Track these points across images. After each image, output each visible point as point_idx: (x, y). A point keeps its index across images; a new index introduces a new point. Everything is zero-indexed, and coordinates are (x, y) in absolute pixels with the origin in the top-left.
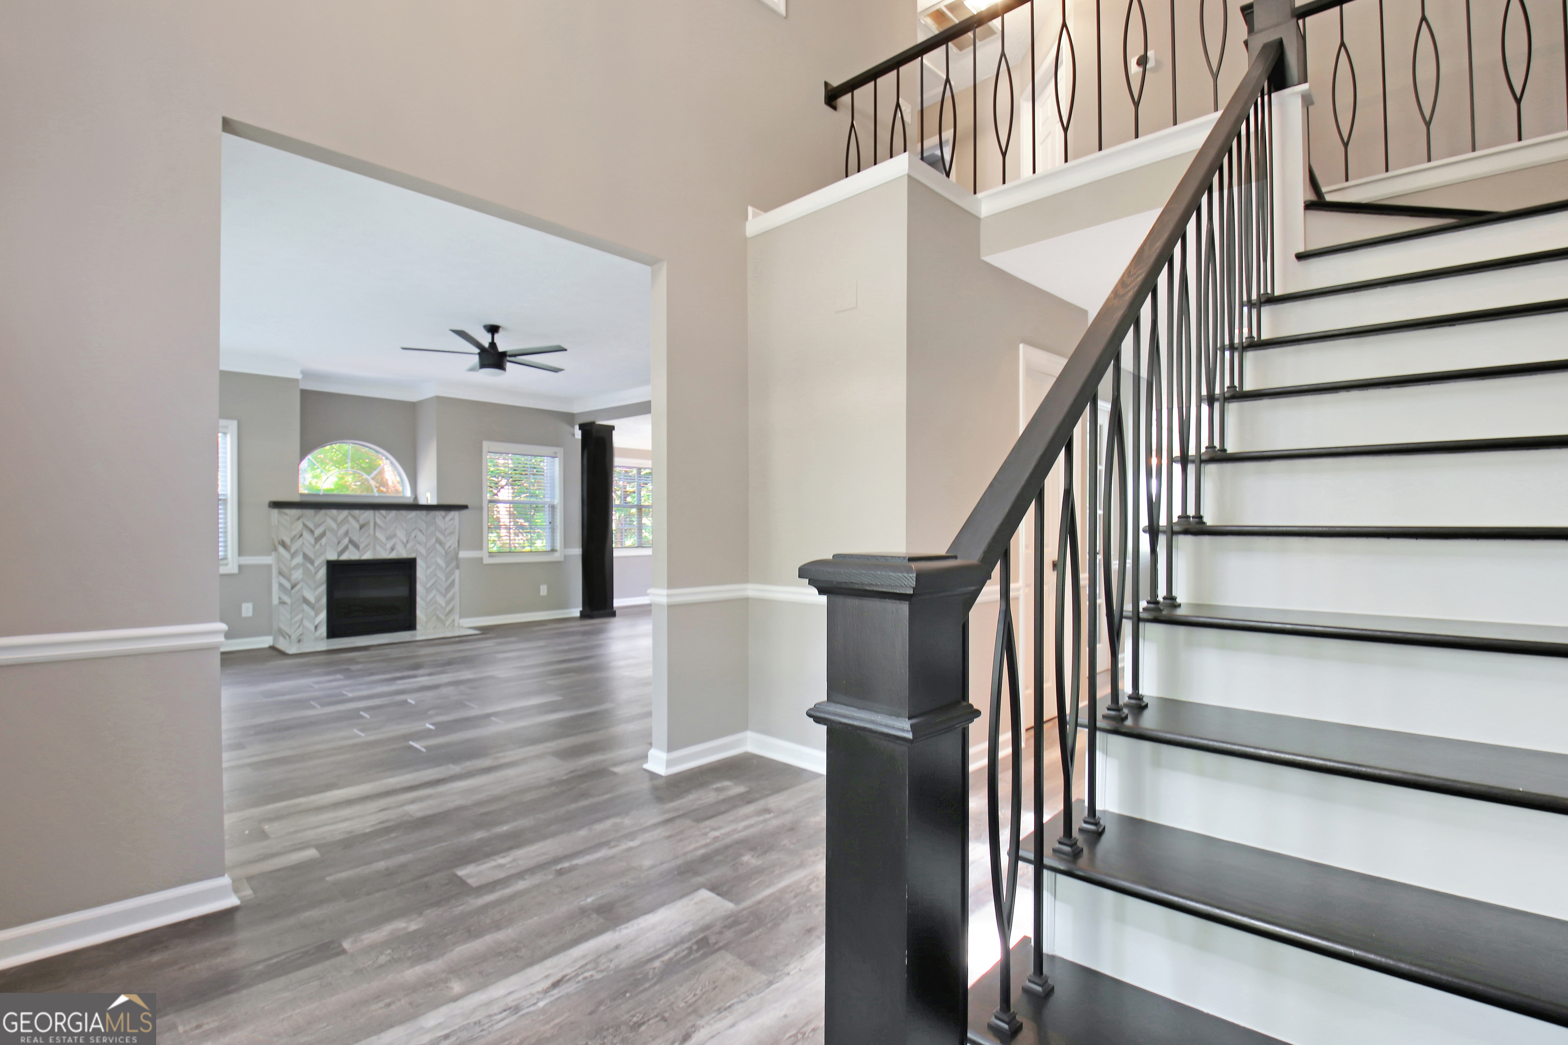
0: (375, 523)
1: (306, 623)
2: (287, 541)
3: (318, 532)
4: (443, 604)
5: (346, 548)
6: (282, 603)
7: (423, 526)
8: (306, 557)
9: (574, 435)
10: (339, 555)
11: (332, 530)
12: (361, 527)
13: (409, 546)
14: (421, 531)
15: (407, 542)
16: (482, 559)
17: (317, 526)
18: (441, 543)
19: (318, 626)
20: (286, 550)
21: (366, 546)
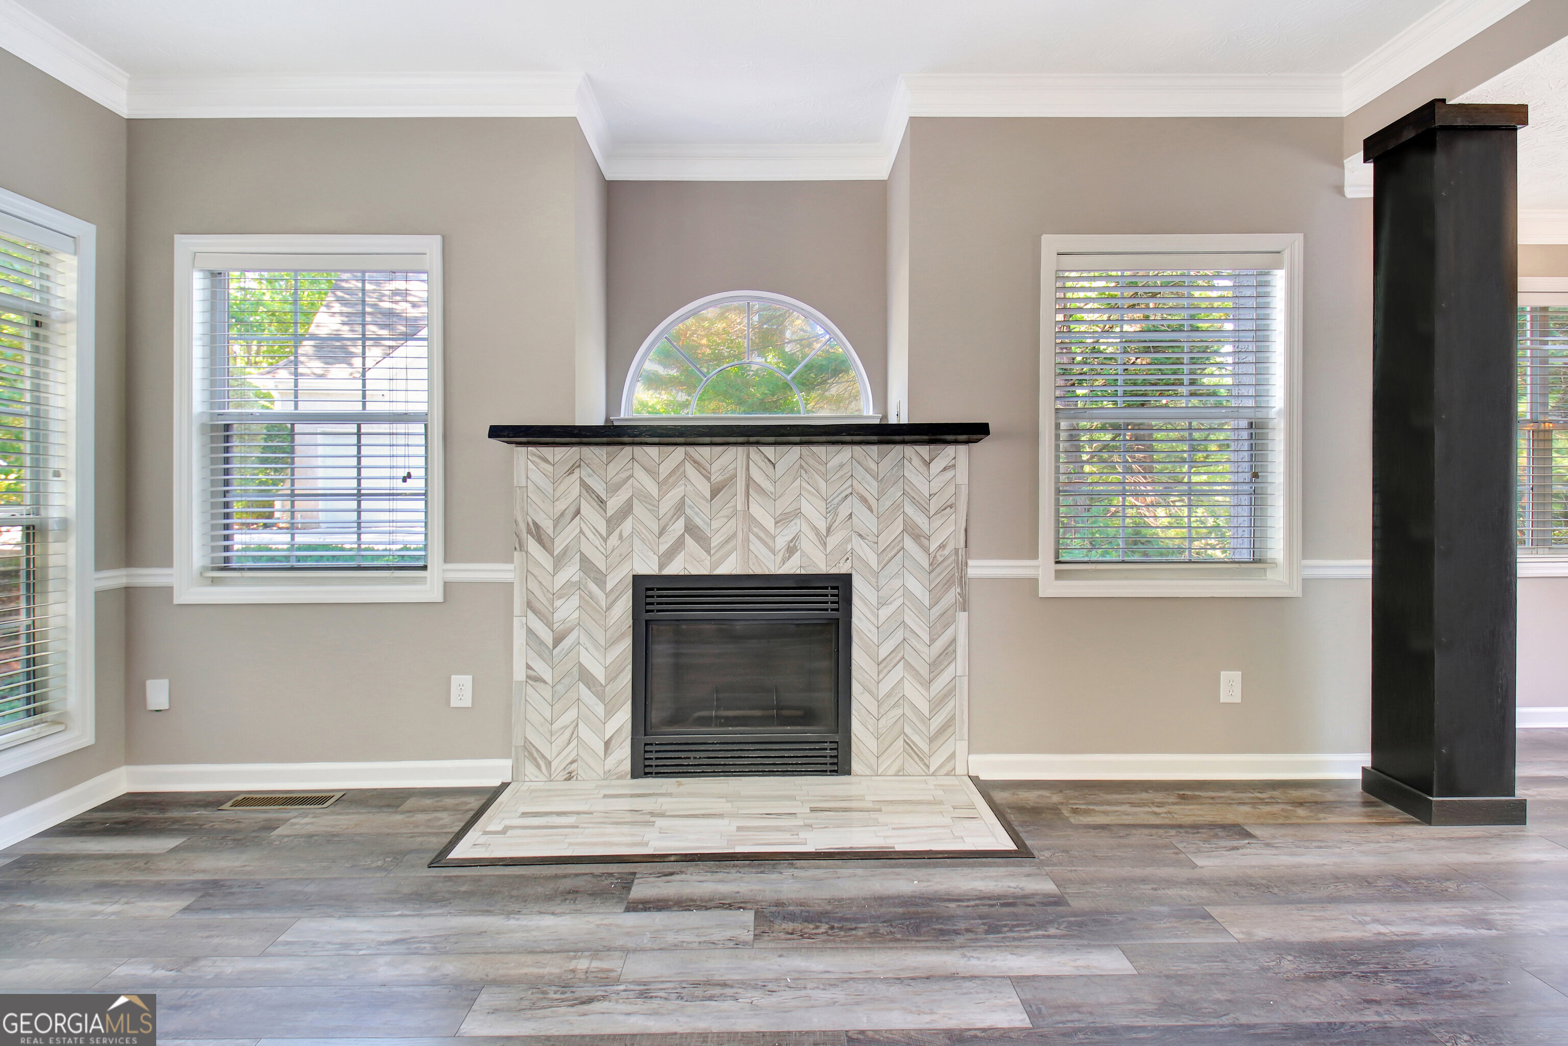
0: (749, 478)
1: (584, 731)
2: (547, 525)
3: (614, 503)
4: (924, 708)
5: (679, 544)
6: (534, 678)
7: (870, 487)
8: (586, 564)
9: (1340, 189)
10: (662, 566)
11: (645, 498)
12: (714, 493)
13: (832, 540)
14: (864, 500)
15: (828, 530)
16: (1034, 582)
17: (613, 489)
18: (918, 537)
19: (613, 741)
20: (544, 547)
21: (727, 541)
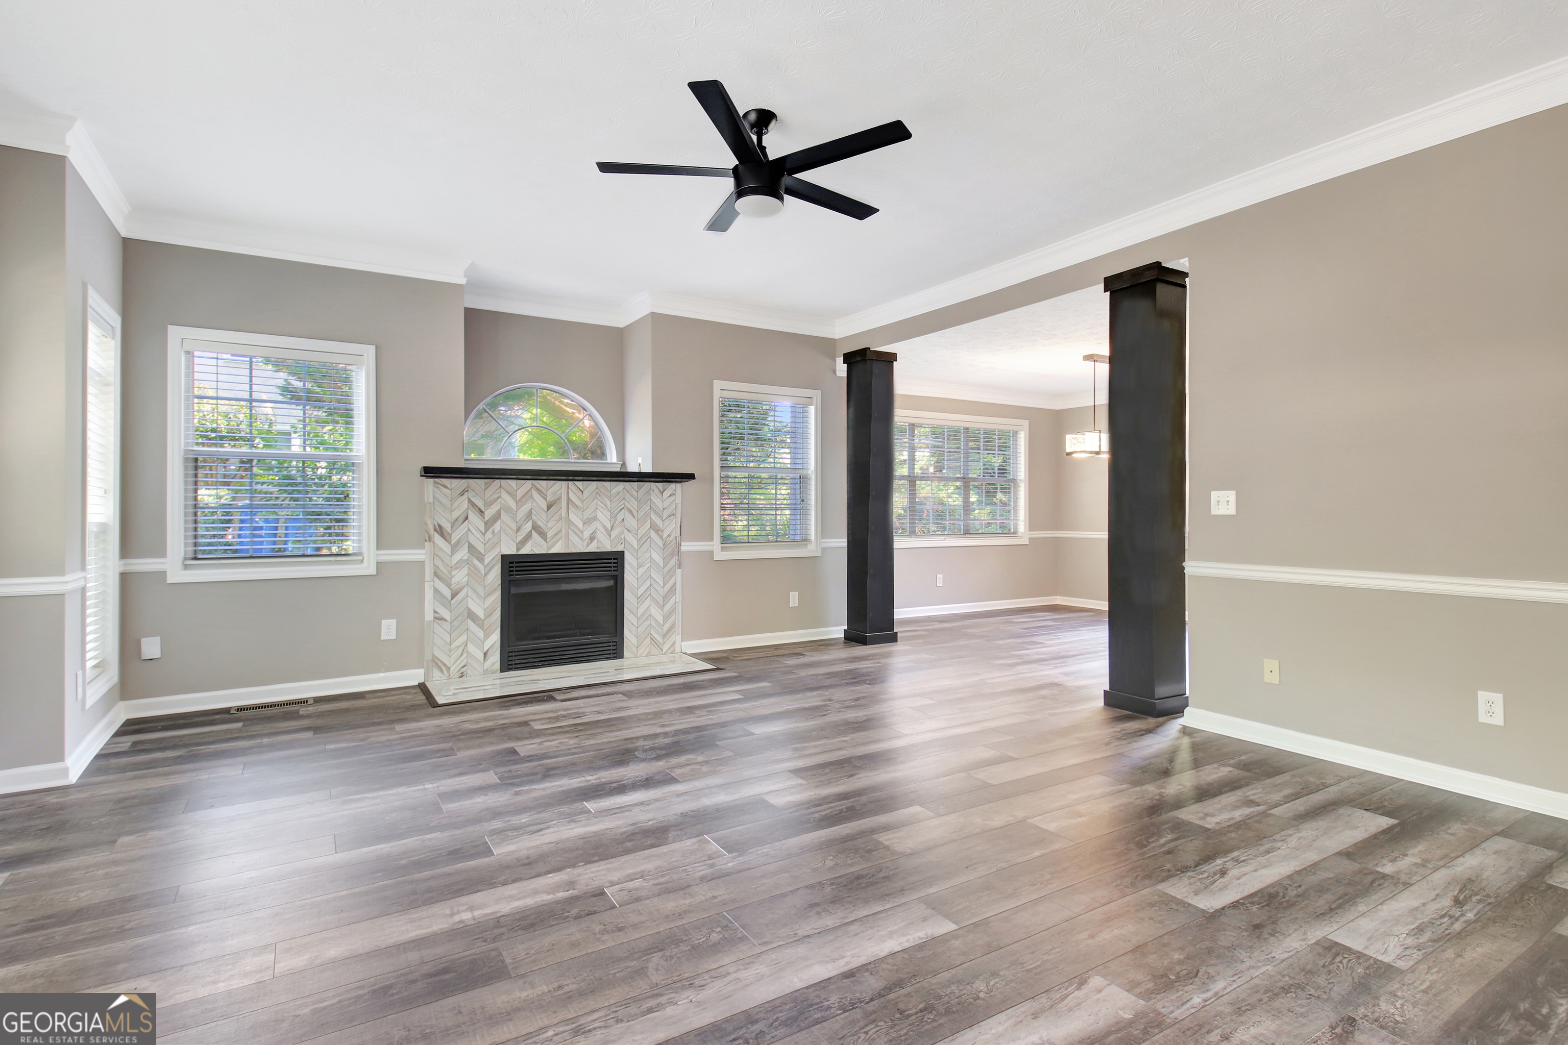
0: (568, 499)
1: (471, 648)
2: (447, 526)
3: (489, 513)
4: (661, 620)
5: (529, 536)
6: (439, 618)
7: (633, 505)
8: (471, 548)
9: (834, 372)
10: (518, 550)
11: (508, 510)
12: (549, 507)
13: (614, 534)
14: (630, 511)
15: (612, 528)
16: (712, 553)
17: (489, 504)
18: (658, 531)
19: (489, 652)
20: (445, 539)
21: (556, 534)
